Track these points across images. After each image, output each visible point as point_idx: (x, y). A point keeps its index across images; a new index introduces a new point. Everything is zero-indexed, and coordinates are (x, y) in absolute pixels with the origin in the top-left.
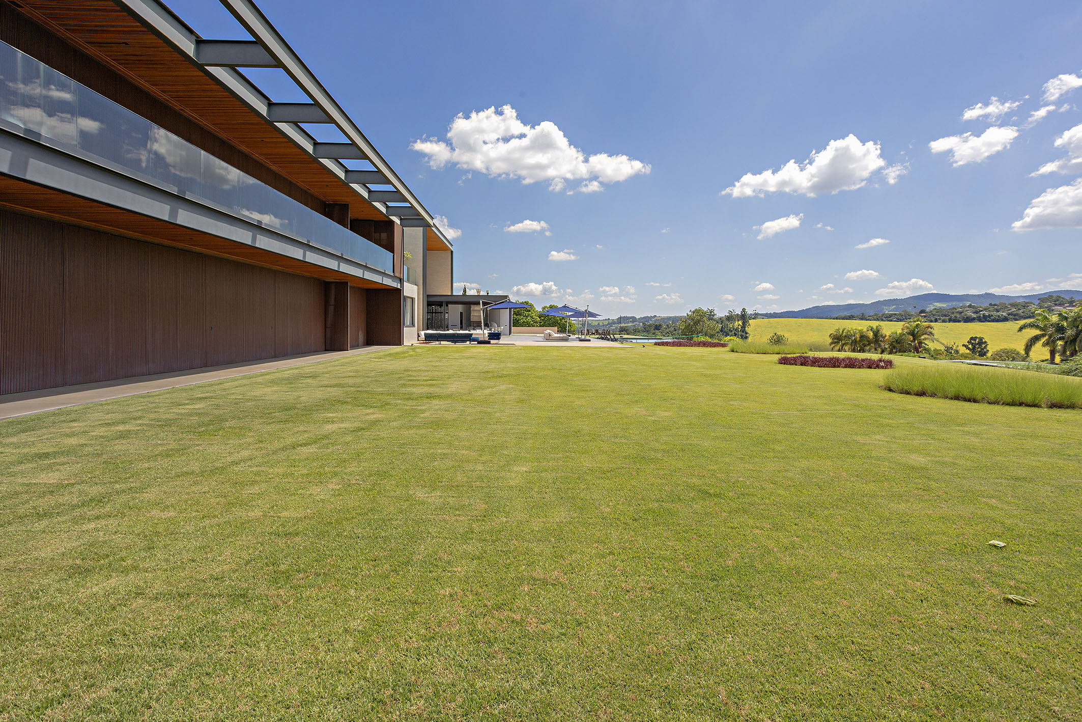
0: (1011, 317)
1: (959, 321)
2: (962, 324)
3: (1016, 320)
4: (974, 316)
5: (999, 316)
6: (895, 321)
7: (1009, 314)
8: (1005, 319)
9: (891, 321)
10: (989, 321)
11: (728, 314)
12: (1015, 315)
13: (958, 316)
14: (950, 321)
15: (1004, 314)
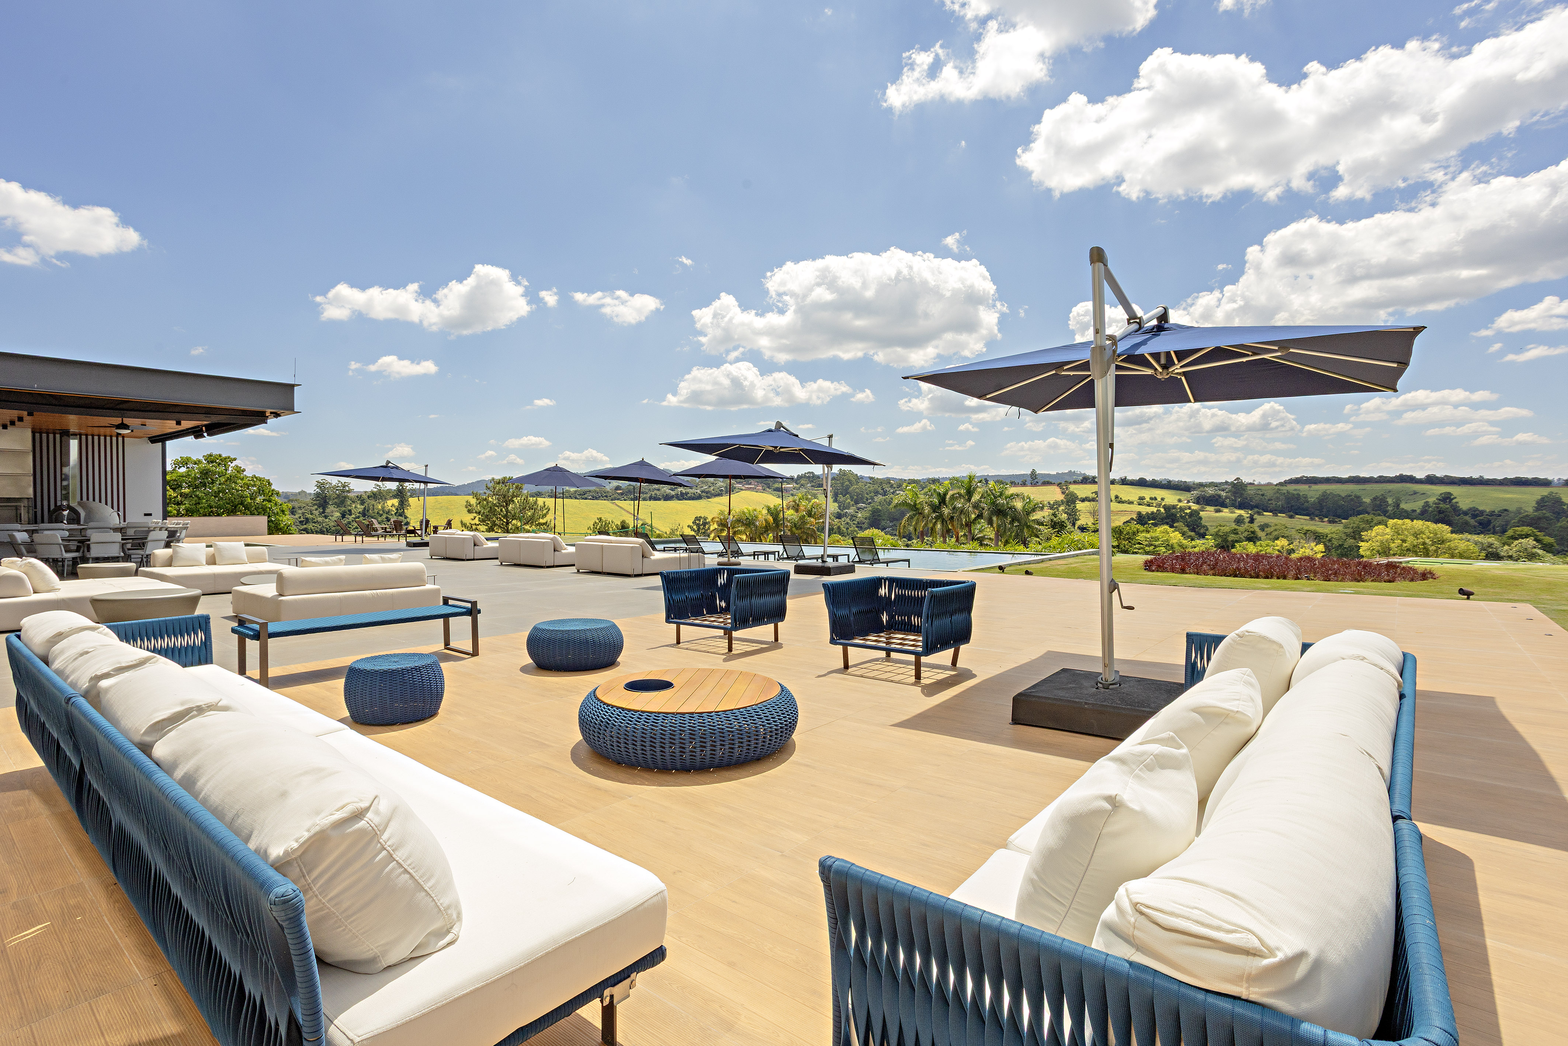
0: (704, 494)
1: (659, 499)
2: (662, 502)
3: (709, 498)
4: (673, 493)
5: (694, 494)
6: (590, 499)
7: (702, 492)
8: (699, 497)
9: (586, 499)
10: (686, 499)
11: (376, 490)
12: (707, 493)
13: (658, 493)
14: (651, 498)
15: (698, 491)
